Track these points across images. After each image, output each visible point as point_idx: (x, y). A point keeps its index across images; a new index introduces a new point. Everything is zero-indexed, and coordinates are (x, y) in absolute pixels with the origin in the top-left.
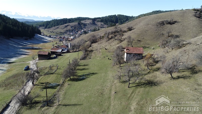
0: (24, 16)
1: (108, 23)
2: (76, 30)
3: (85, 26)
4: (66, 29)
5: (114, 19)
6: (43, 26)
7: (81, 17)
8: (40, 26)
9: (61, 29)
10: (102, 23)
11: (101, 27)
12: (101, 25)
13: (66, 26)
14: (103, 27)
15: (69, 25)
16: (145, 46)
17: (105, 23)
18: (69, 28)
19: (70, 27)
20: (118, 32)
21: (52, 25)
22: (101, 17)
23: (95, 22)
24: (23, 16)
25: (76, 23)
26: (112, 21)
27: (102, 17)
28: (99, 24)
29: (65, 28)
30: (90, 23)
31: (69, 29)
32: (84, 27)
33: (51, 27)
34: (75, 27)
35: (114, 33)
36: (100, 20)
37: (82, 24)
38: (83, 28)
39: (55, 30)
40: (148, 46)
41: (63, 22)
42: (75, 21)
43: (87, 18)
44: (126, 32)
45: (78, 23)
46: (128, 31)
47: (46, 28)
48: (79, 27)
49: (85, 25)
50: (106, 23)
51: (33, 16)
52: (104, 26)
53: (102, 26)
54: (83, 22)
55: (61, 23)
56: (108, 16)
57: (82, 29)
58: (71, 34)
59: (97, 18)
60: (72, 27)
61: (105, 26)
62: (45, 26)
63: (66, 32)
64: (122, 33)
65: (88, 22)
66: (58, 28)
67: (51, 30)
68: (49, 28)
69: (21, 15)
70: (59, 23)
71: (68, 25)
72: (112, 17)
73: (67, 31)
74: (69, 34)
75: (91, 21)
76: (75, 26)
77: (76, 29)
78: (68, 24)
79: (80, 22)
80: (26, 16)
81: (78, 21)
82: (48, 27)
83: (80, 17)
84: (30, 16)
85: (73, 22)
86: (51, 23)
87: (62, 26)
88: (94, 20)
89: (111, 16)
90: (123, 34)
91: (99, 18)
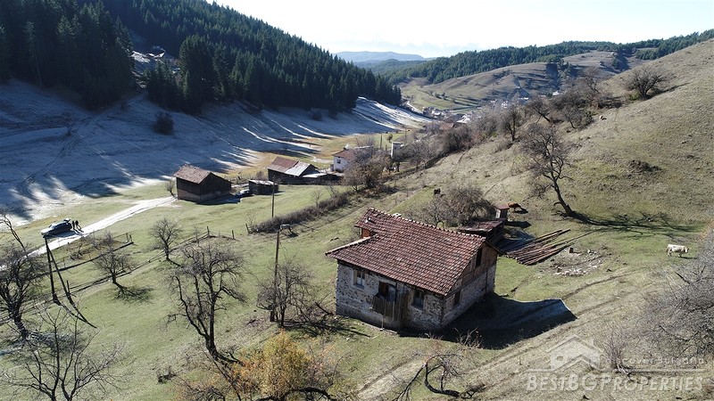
4: (491, 87)
6: (425, 74)
7: (577, 42)
8: (415, 75)
9: (476, 85)
13: (497, 77)
15: (508, 73)
18: (507, 83)
19: (512, 79)
21: (452, 70)
23: (629, 59)
29: (489, 83)
30: (602, 63)
31: (504, 88)
32: (567, 82)
34: (532, 81)
36: (655, 50)
37: (564, 68)
38: (563, 86)
39: (454, 91)
41: (496, 61)
42: (542, 58)
45: (548, 65)
48: (547, 82)
54: (571, 59)
55: (486, 65)
58: (504, 105)
60: (518, 79)
62: (431, 75)
63: (486, 100)
65: (593, 60)
66: (466, 82)
67: (439, 89)
70: (479, 65)
71: (504, 74)
73: (495, 93)
75: (609, 56)
76: (532, 75)
77: (534, 86)
78: (506, 68)
79: (555, 61)
81: (554, 56)
82: (438, 78)
83: (571, 43)
85: (533, 61)
86: (453, 65)
87: (482, 74)
91: (654, 44)
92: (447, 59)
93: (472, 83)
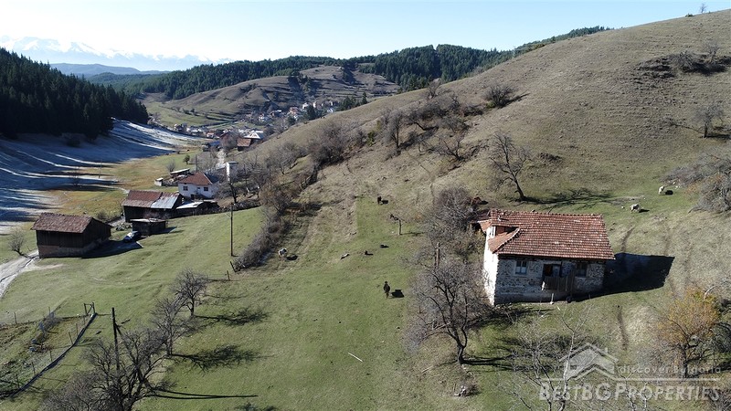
0: (103, 56)
1: (402, 77)
2: (282, 105)
3: (313, 90)
4: (241, 101)
5: (423, 62)
6: (161, 88)
7: (302, 57)
8: (150, 90)
9: (224, 99)
10: (381, 78)
11: (377, 94)
12: (377, 83)
13: (244, 91)
14: (385, 93)
15: (254, 86)
16: (586, 190)
17: (392, 76)
18: (254, 96)
19: (260, 92)
20: (442, 114)
21: (192, 85)
22: (376, 55)
23: (355, 73)
24: (99, 55)
25: (281, 79)
26: (418, 71)
27: (382, 56)
28: (369, 80)
29: (238, 96)
30: (335, 76)
31: (254, 102)
32: (311, 94)
33: (191, 93)
34: (278, 94)
35: (425, 116)
36: (372, 65)
37: (304, 81)
38: (309, 98)
39: (202, 106)
40: (601, 188)
41: (235, 75)
42: (280, 72)
43: (325, 58)
44: (480, 113)
45: (288, 78)
46: (489, 107)
47: (170, 97)
48: (292, 95)
49: (315, 85)
50: (395, 76)
51: (135, 55)
52: (388, 89)
53: (379, 89)
54: (307, 73)
55: (226, 79)
56: (404, 51)
57: (303, 101)
58: (262, 118)
59: (362, 60)
60: (265, 93)
61: (393, 87)
62: (169, 90)
63: (241, 114)
64: (462, 118)
65: (326, 73)
66: (213, 96)
67: (188, 104)
68: (183, 96)
69: (90, 50)
70: (220, 79)
71: (250, 87)
72: (418, 55)
73: (247, 106)
74: (252, 122)
75: (338, 70)
76: (276, 88)
77: (282, 99)
78: (251, 82)
79: (295, 74)
80: (110, 54)
81: (289, 70)
82: (177, 93)
83: (297, 57)
84: (123, 54)
85: (272, 75)
86: (192, 80)
87: (228, 88)
88: (350, 66)
89: (413, 49)
90: (467, 123)
91: (370, 59)
92: (183, 72)
93: (219, 98)
